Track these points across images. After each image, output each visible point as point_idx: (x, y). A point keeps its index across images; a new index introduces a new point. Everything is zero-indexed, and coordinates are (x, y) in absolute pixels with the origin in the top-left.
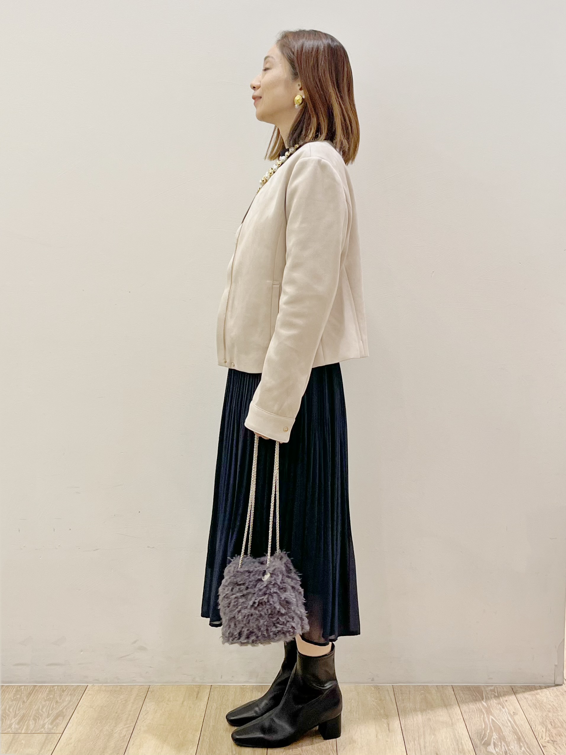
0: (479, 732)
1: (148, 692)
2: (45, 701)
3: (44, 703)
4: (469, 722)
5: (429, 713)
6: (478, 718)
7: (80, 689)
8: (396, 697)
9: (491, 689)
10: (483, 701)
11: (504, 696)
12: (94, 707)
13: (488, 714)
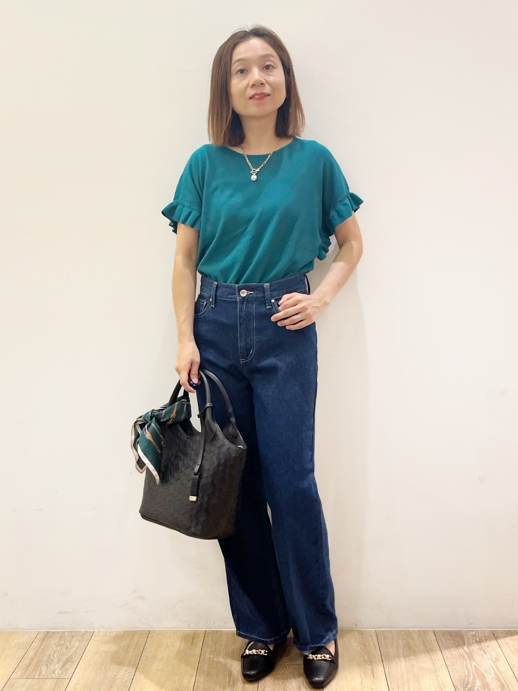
0: (462, 679)
1: (148, 638)
2: (57, 646)
3: (55, 649)
4: (451, 668)
5: (412, 659)
6: (460, 664)
7: (87, 635)
8: (379, 641)
9: (472, 634)
10: (465, 647)
11: (485, 641)
12: (99, 653)
13: (470, 660)
